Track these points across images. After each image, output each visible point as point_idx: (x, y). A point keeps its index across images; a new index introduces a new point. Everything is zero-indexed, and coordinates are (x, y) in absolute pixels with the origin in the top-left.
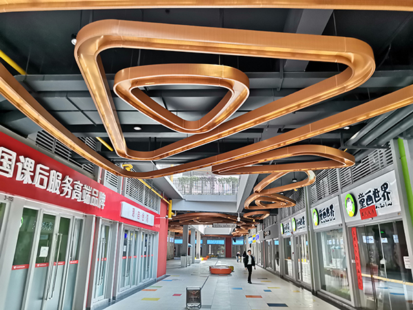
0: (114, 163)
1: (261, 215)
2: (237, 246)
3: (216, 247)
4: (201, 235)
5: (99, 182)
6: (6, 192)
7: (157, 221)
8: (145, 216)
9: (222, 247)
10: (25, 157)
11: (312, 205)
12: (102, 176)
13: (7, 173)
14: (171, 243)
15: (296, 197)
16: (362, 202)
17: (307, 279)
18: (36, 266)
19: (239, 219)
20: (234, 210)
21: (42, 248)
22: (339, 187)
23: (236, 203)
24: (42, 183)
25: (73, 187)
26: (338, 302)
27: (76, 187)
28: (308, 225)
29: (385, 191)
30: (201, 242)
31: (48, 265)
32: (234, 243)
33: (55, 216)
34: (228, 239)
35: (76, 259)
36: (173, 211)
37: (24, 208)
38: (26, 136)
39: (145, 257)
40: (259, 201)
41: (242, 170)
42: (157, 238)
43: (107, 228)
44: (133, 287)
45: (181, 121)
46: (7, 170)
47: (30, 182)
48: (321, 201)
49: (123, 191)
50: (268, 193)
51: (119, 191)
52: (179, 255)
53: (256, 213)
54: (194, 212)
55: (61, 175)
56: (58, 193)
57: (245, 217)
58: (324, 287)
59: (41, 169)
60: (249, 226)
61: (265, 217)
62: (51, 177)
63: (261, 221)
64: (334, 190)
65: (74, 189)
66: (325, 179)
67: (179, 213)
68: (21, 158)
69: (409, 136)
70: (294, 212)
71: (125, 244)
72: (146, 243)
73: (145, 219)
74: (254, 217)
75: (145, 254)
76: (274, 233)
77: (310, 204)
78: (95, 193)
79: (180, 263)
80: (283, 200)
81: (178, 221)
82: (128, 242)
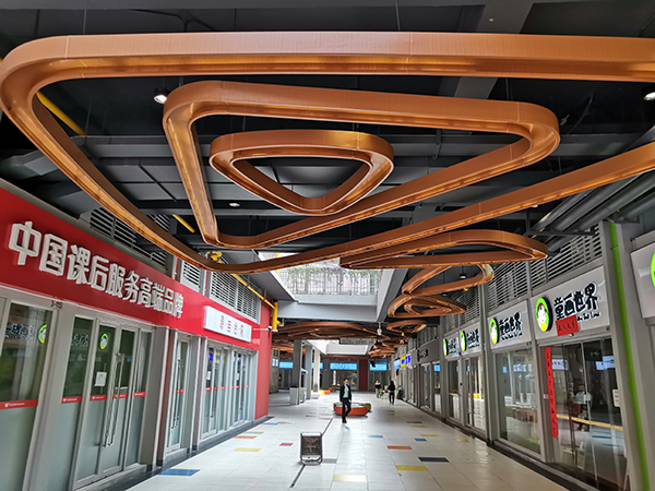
0: (197, 251)
1: (413, 327)
2: (377, 372)
3: (343, 374)
4: (322, 355)
5: (173, 277)
6: (54, 295)
7: (255, 334)
8: (239, 327)
9: (354, 374)
10: (78, 247)
11: (490, 313)
12: (178, 270)
13: (56, 269)
14: (275, 367)
15: (466, 300)
16: (559, 310)
17: (480, 423)
18: (91, 399)
19: (379, 332)
20: (373, 319)
21: (98, 373)
22: (529, 288)
23: (375, 308)
24: (99, 283)
25: (139, 286)
26: (522, 456)
27: (143, 286)
28: (483, 342)
29: (590, 296)
30: (320, 366)
31: (106, 398)
32: (372, 368)
33: (114, 329)
34: (363, 361)
35: (143, 389)
36: (279, 319)
37: (76, 318)
38: (77, 217)
39: (238, 389)
40: (410, 306)
41: (384, 264)
42: (255, 361)
43: (184, 346)
44: (221, 432)
45: (298, 199)
46: (56, 266)
47: (85, 282)
48: (502, 307)
49: (207, 292)
50: (424, 294)
51: (201, 291)
52: (287, 387)
53: (405, 323)
54: (311, 320)
55: (123, 270)
56: (120, 296)
57: (390, 328)
58: (504, 435)
59: (99, 262)
60: (395, 342)
61: (419, 329)
62: (111, 274)
63: (414, 336)
64: (521, 291)
65: (141, 290)
66: (510, 274)
67: (289, 322)
68: (74, 248)
69: (622, 218)
70: (463, 322)
71: (209, 369)
72: (239, 368)
73: (238, 332)
74: (404, 329)
75: (238, 384)
76: (433, 353)
77: (487, 311)
78: (169, 294)
79: (289, 398)
80: (447, 304)
81: (287, 334)
82: (214, 365)
